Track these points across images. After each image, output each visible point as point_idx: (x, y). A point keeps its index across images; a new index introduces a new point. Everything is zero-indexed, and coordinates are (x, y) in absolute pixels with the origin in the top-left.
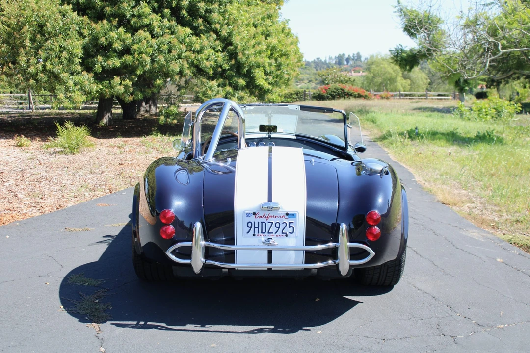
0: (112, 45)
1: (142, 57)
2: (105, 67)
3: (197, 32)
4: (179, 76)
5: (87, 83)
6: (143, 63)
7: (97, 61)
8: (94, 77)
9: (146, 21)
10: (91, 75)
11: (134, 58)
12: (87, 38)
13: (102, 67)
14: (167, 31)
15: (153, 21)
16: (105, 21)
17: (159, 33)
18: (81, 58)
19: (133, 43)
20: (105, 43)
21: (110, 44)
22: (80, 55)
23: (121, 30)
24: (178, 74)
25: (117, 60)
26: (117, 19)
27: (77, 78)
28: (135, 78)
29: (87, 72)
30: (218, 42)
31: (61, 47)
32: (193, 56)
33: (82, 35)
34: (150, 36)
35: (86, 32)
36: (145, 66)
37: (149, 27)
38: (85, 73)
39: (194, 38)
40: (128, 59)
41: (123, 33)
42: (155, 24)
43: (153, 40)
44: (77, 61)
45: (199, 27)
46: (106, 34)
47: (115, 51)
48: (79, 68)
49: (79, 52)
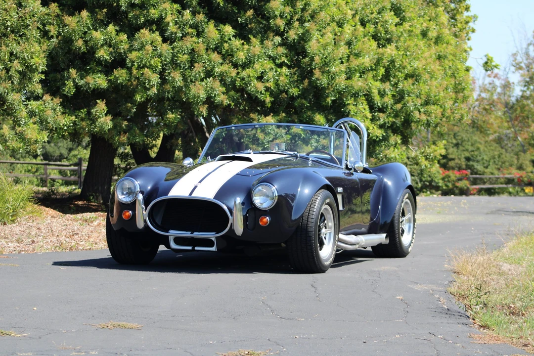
0: (94, 53)
1: (143, 74)
2: (81, 86)
3: (243, 33)
4: (206, 106)
5: (50, 113)
6: (145, 83)
7: (69, 78)
8: (62, 104)
9: (154, 13)
10: (58, 100)
11: (131, 74)
12: (54, 40)
13: (77, 86)
14: (190, 30)
15: (166, 14)
16: (85, 13)
17: (176, 33)
18: (42, 73)
19: (131, 49)
20: (83, 49)
21: (92, 51)
22: (41, 67)
23: (111, 28)
24: (204, 103)
25: (103, 76)
26: (105, 10)
27: (34, 105)
28: (132, 108)
29: (51, 95)
30: (282, 50)
31: (11, 54)
32: (233, 72)
33: (45, 34)
34: (160, 39)
35: (53, 30)
36: (149, 89)
37: (159, 25)
38: (47, 97)
39: (237, 43)
40: (121, 74)
41: (114, 33)
42: (169, 18)
43: (164, 45)
44: (37, 77)
45: (247, 25)
46: (85, 33)
47: (99, 62)
48: (39, 89)
49: (40, 62)
